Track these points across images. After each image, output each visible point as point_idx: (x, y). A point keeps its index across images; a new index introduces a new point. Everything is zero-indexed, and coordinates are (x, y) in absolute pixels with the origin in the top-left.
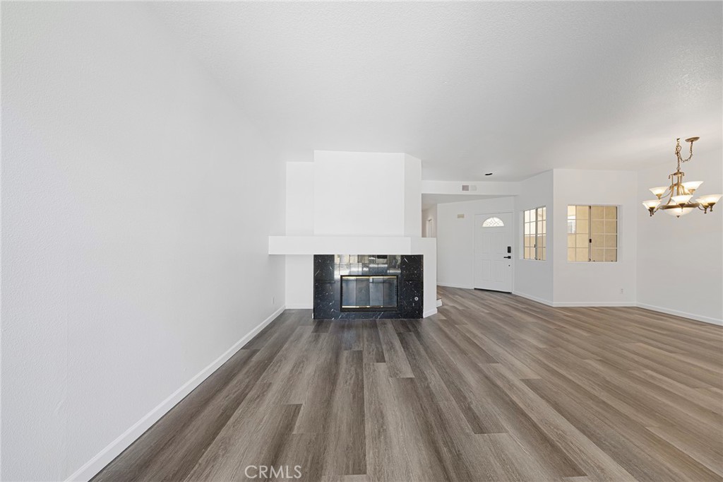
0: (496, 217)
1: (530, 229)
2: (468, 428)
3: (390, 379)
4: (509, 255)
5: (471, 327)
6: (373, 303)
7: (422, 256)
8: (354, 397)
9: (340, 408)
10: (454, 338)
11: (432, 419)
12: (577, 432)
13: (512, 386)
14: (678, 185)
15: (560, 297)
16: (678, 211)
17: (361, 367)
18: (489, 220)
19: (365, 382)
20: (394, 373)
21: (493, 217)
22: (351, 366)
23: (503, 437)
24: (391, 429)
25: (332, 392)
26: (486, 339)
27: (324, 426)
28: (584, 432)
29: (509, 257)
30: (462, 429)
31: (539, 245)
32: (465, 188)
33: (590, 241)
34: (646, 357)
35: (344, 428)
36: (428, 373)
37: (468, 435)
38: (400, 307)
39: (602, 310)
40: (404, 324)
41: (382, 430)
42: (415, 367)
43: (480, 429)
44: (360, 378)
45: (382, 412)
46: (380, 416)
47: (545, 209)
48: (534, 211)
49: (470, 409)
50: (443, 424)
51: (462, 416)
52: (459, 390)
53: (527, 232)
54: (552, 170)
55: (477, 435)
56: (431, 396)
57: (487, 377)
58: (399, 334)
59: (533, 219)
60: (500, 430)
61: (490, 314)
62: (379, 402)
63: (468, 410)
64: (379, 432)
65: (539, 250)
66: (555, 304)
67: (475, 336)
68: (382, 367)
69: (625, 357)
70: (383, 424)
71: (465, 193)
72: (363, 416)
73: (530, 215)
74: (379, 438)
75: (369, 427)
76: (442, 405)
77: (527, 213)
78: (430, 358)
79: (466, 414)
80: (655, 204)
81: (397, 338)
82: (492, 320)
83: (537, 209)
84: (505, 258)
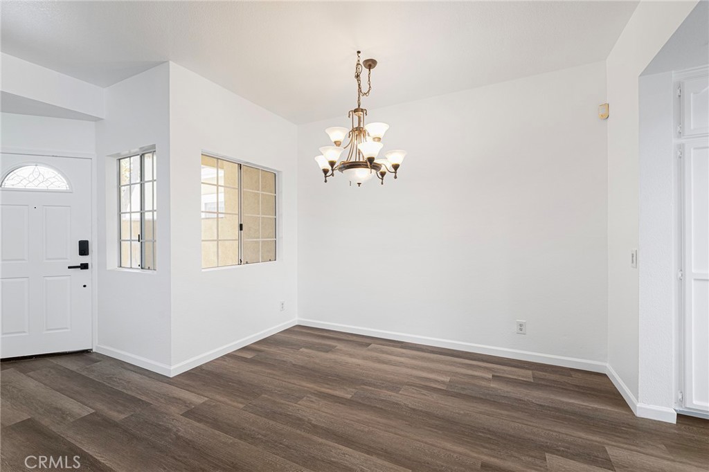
4: (84, 260)
14: (359, 129)
29: (85, 266)
31: (146, 236)
33: (241, 228)
48: (139, 159)
77: (124, 163)
83: (143, 154)
84: (69, 267)
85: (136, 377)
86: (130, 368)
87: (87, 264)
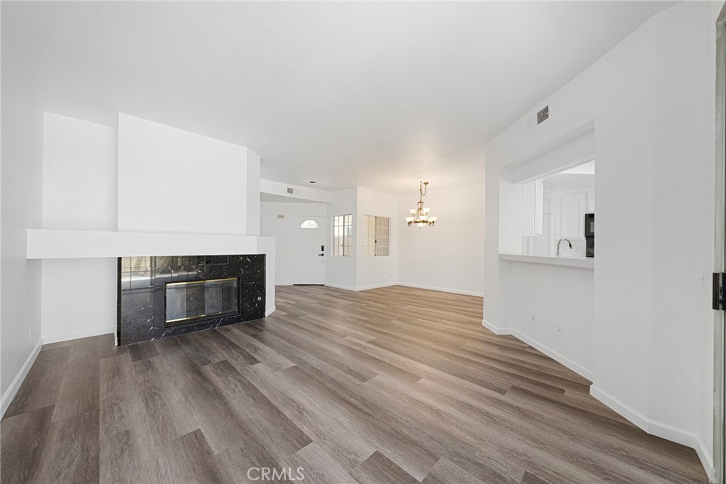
0: (314, 220)
1: (338, 232)
2: (358, 382)
3: (276, 373)
4: (323, 252)
5: (311, 315)
6: (208, 311)
7: (265, 255)
8: (254, 399)
9: (248, 413)
10: (305, 327)
11: (331, 386)
12: (408, 360)
13: (364, 347)
14: (421, 209)
15: (361, 284)
16: (421, 225)
17: (239, 374)
18: (307, 222)
19: (254, 384)
20: (277, 368)
21: (310, 219)
22: (227, 377)
23: (378, 378)
24: (307, 405)
25: (226, 404)
26: (330, 323)
27: (244, 433)
28: (411, 359)
29: (323, 255)
30: (355, 384)
31: (346, 244)
32: (290, 191)
33: (376, 242)
34: (414, 313)
35: (266, 424)
36: (304, 358)
37: (360, 386)
38: (241, 310)
39: (383, 289)
40: (250, 326)
41: (301, 411)
42: (292, 358)
43: (365, 379)
44: (246, 383)
45: (290, 399)
46: (291, 402)
47: (350, 216)
48: (342, 217)
49: (350, 370)
50: (341, 386)
51: (349, 376)
52: (335, 361)
53: (336, 234)
54: (356, 187)
55: (365, 383)
56: (319, 372)
57: (348, 348)
58: (253, 336)
59: (341, 223)
60: (375, 374)
61: (319, 303)
62: (282, 393)
63: (350, 371)
64: (300, 412)
65: (346, 248)
66: (358, 289)
67: (320, 322)
68: (260, 367)
69: (406, 314)
70: (298, 407)
71: (289, 195)
72: (276, 408)
73: (339, 220)
74: (303, 416)
75: (288, 413)
76: (331, 376)
77: (336, 218)
78: (298, 347)
79: (350, 374)
80: (411, 219)
81: (255, 339)
82: (323, 307)
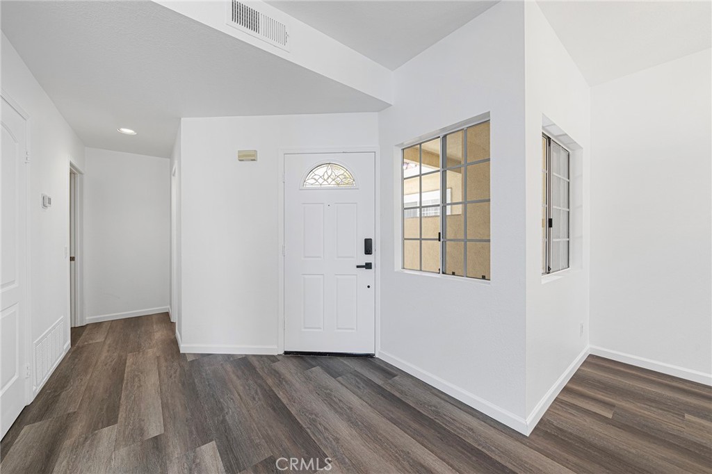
83: (445, 137)
84: (358, 267)
85: (474, 423)
86: (440, 395)
87: (371, 263)
